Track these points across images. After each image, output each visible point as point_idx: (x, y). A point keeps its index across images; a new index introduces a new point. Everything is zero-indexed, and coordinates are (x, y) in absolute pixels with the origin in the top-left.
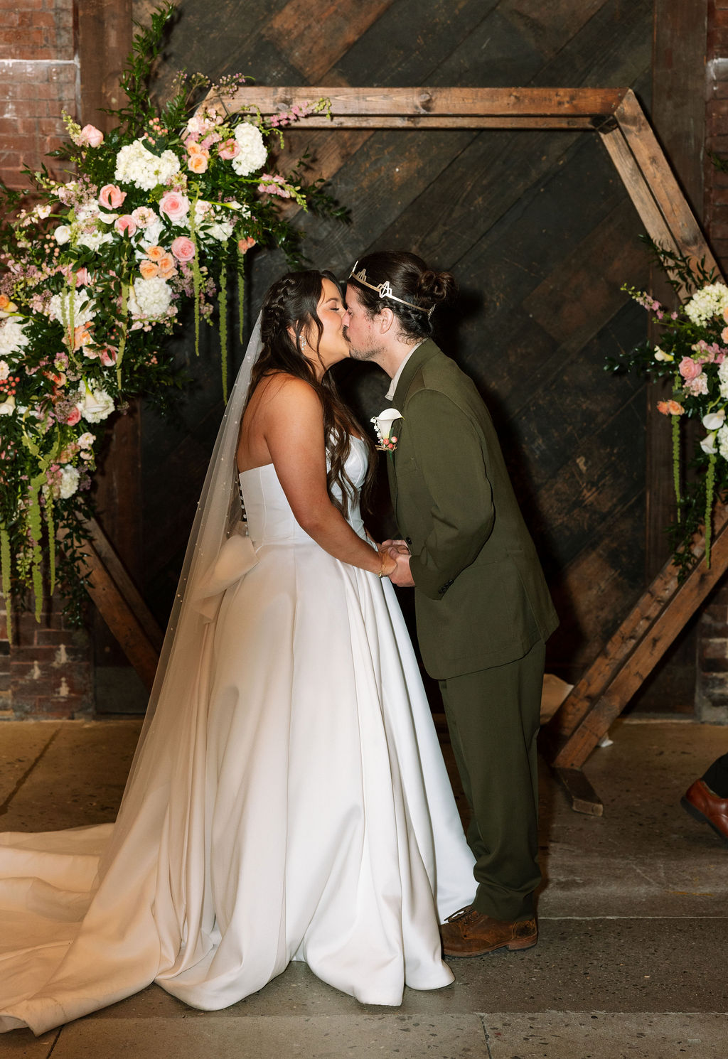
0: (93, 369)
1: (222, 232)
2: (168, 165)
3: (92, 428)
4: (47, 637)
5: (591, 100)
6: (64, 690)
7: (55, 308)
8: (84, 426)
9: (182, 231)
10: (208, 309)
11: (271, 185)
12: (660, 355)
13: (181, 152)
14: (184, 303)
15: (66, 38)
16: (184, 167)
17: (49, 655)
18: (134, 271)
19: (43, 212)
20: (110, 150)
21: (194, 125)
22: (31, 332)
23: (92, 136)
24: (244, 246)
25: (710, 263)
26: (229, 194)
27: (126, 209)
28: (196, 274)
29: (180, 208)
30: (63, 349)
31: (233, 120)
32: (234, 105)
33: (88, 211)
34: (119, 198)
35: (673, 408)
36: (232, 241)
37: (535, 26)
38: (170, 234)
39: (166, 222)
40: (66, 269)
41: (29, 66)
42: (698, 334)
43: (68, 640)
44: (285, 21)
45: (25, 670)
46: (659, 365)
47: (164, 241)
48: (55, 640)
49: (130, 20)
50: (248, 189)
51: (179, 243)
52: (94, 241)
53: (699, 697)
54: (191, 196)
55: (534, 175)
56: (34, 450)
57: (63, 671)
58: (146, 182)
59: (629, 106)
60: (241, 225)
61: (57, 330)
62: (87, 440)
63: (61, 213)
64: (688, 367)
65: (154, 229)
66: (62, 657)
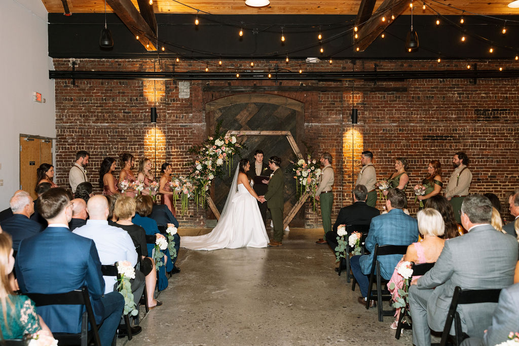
0: (211, 171)
1: (230, 152)
2: (223, 142)
3: (211, 180)
4: (200, 214)
5: (284, 133)
6: (202, 223)
7: (206, 163)
8: (210, 180)
9: (225, 152)
10: (228, 163)
11: (237, 145)
12: (294, 170)
13: (224, 141)
14: (224, 162)
15: (204, 120)
16: (225, 143)
17: (200, 217)
18: (218, 158)
19: (204, 149)
20: (214, 140)
21: (226, 137)
22: (202, 166)
23: (212, 138)
24: (233, 154)
25: (301, 156)
26: (231, 147)
27: (216, 149)
28: (226, 158)
29: (224, 149)
30: (207, 169)
31: (232, 136)
32: (232, 133)
33: (211, 150)
34: (216, 147)
35: (296, 177)
36: (231, 153)
37: (277, 118)
38: (223, 152)
39: (222, 151)
40: (208, 157)
41: (198, 124)
42: (299, 167)
43: (203, 215)
44: (238, 117)
45: (196, 220)
46: (294, 171)
47: (222, 153)
48: (200, 215)
49: (214, 117)
50: (234, 146)
51: (224, 154)
52: (212, 154)
53: (305, 224)
54: (226, 147)
55: (278, 141)
56: (203, 183)
57: (202, 220)
58: (219, 145)
59: (289, 133)
60: (233, 151)
61: (206, 166)
62: (210, 182)
63: (207, 150)
64: (297, 171)
65: (221, 152)
66: (202, 218)
